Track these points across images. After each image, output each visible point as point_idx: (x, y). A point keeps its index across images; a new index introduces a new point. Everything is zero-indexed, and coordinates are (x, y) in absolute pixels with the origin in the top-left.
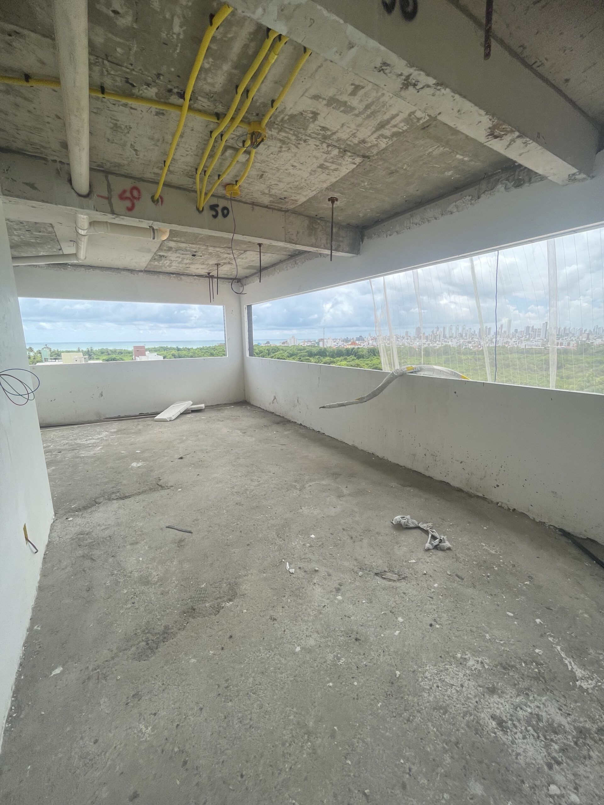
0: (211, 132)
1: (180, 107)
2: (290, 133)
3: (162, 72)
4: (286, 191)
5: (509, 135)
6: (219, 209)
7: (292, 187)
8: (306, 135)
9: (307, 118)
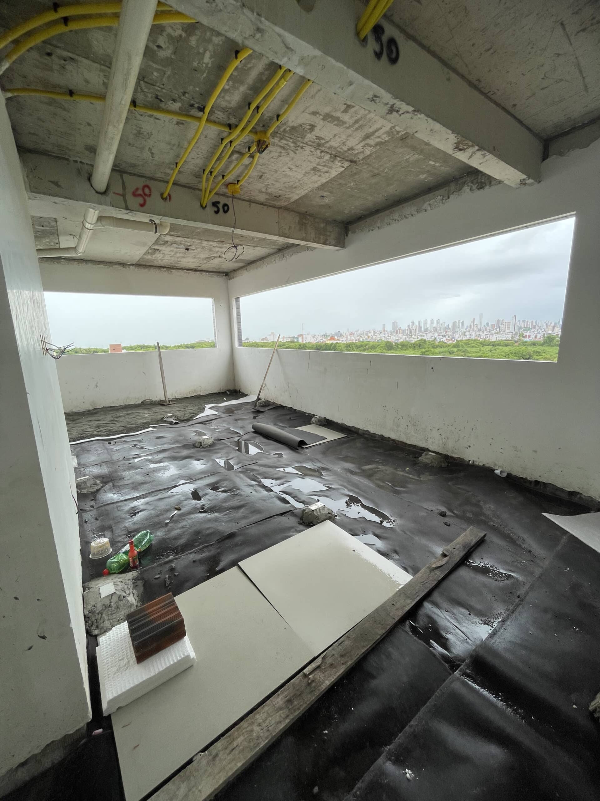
0: (222, 139)
1: (199, 119)
2: (290, 141)
3: (188, 91)
4: (281, 190)
5: (471, 148)
6: (220, 206)
7: (287, 186)
8: (303, 143)
9: (306, 129)
